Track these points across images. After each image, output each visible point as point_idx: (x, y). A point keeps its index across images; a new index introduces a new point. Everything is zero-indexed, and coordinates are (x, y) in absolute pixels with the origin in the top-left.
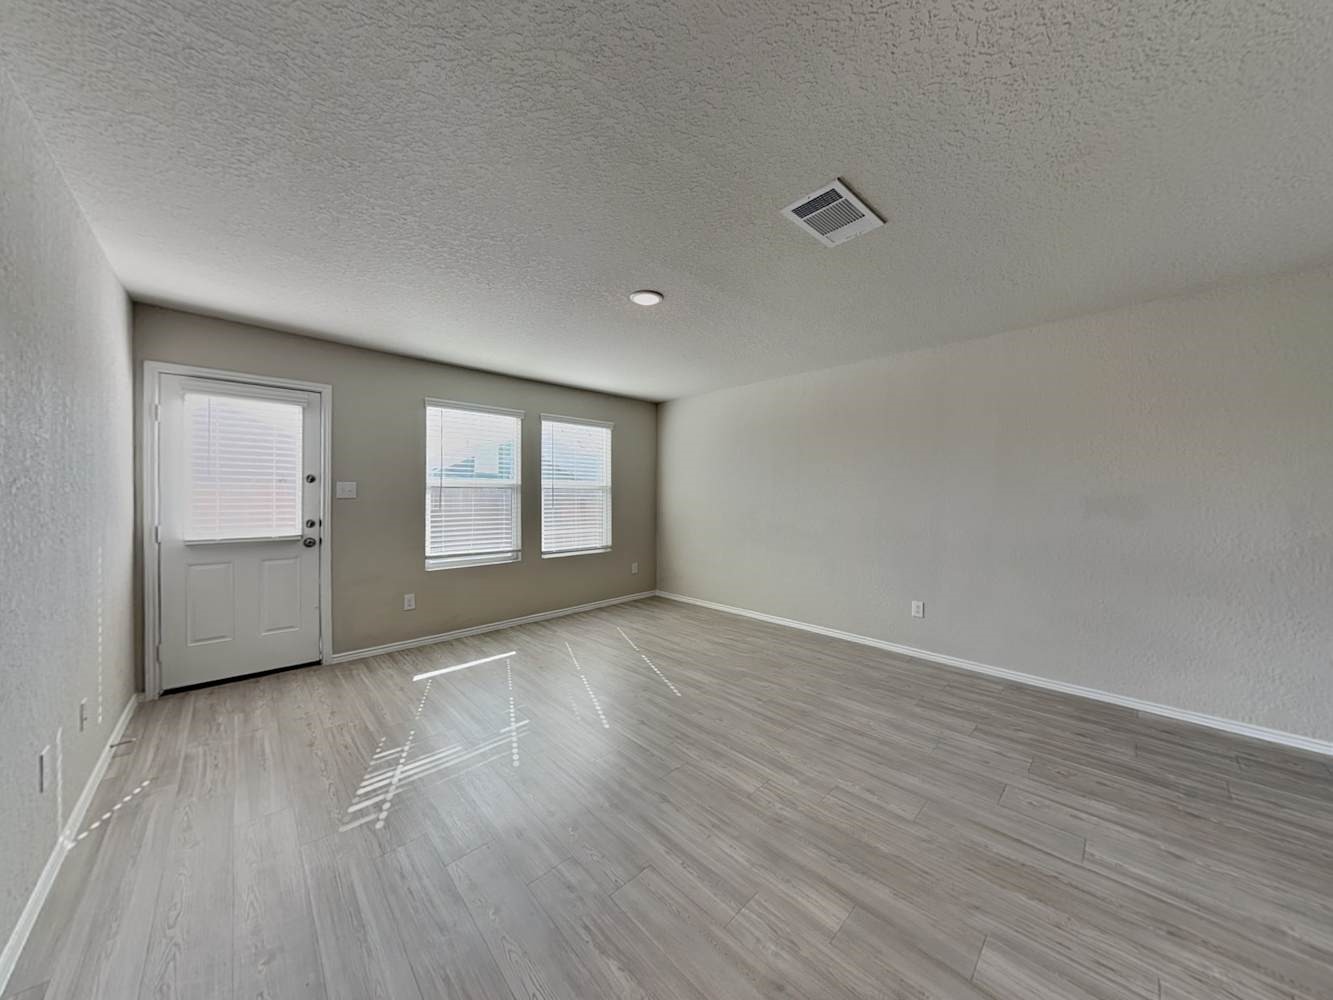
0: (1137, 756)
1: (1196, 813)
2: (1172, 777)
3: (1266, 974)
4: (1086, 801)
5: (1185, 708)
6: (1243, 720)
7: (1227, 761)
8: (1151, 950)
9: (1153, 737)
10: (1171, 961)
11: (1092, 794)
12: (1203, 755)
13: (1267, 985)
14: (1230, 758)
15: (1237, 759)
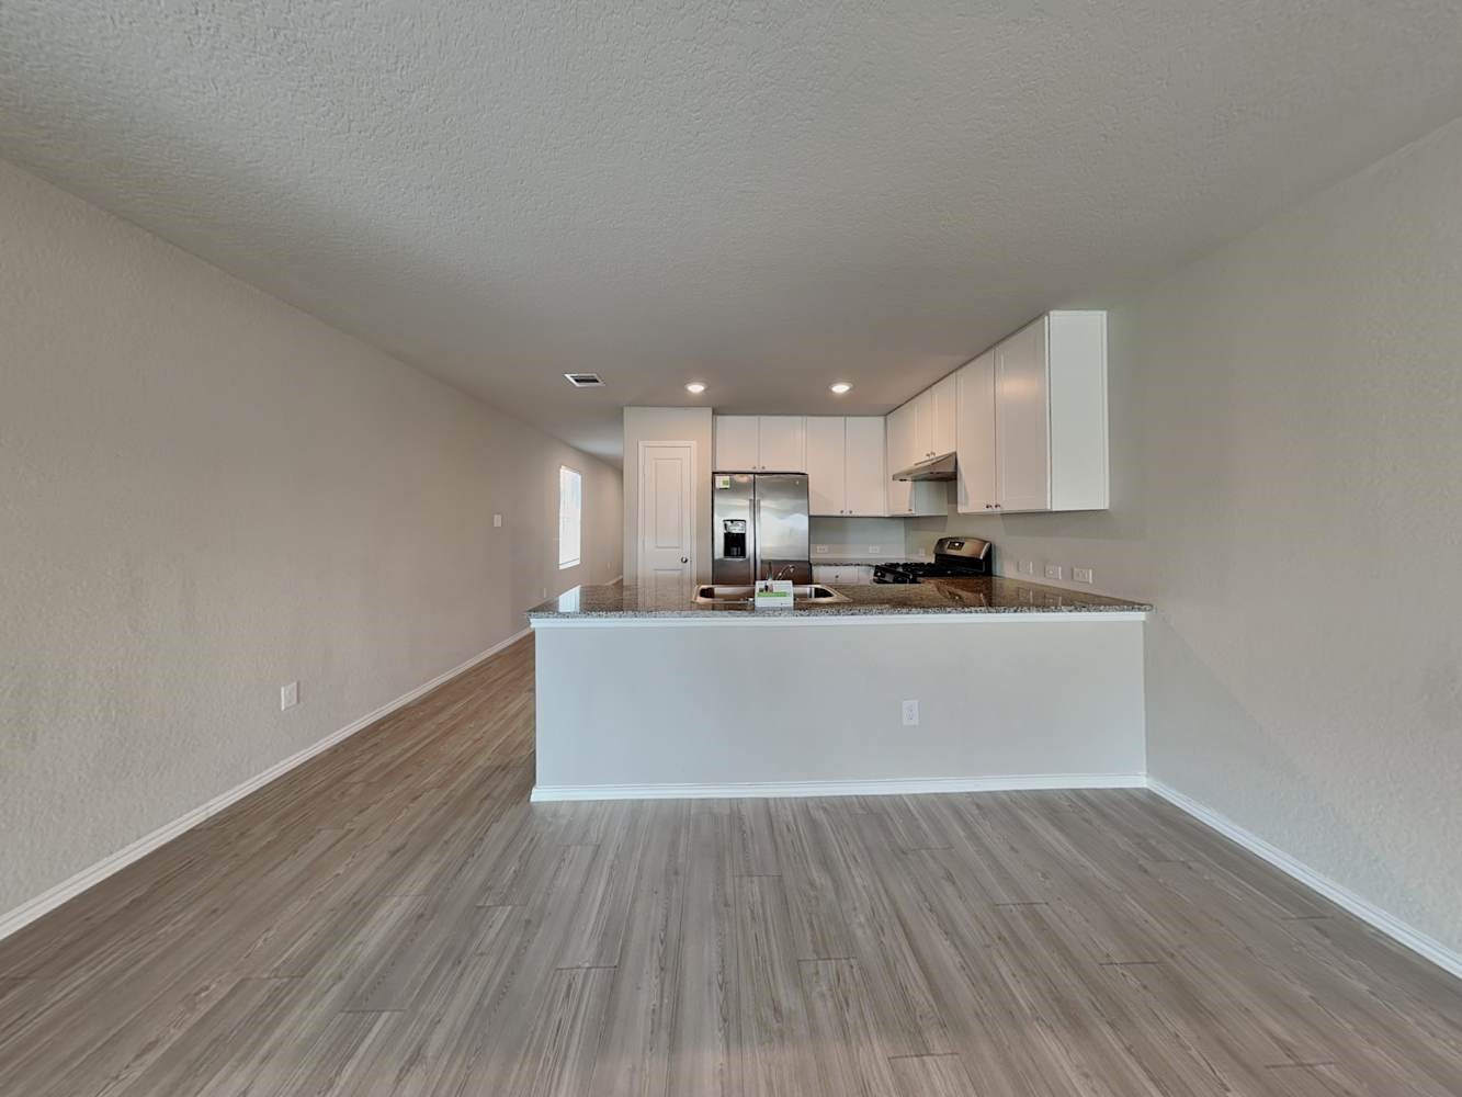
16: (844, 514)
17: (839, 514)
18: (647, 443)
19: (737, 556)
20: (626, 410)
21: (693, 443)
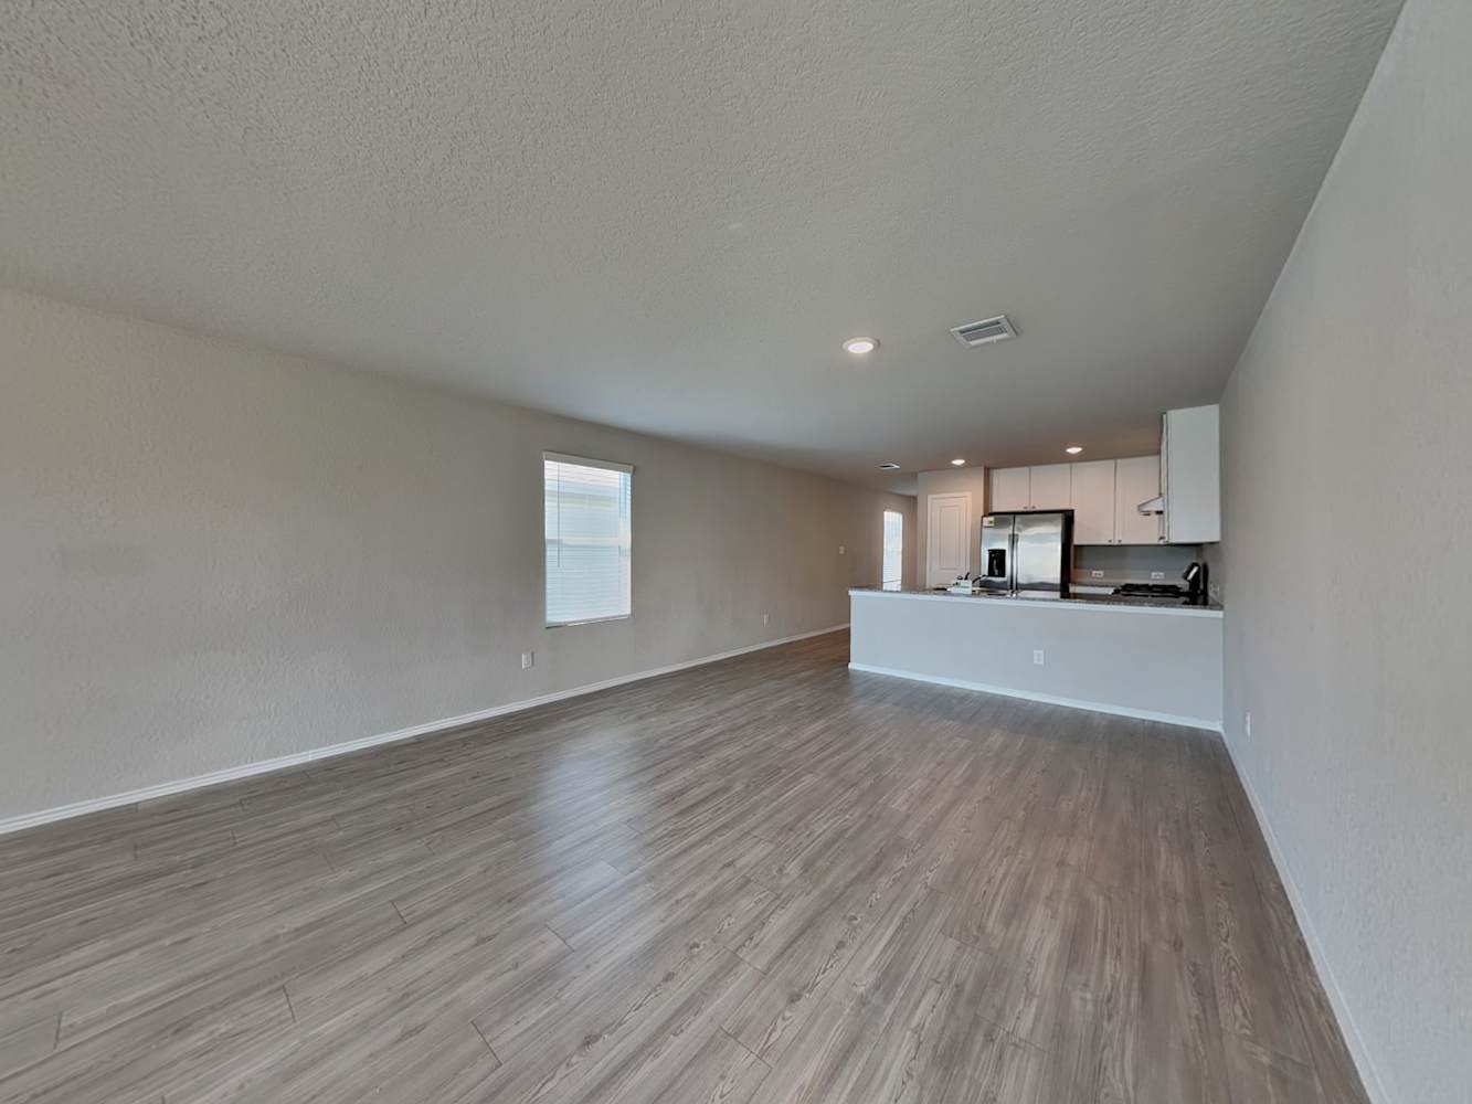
0: (136, 857)
1: (202, 881)
2: (178, 858)
3: (265, 986)
4: (62, 961)
5: (193, 774)
6: (246, 763)
7: (233, 809)
8: (154, 1073)
9: (158, 825)
10: (175, 1062)
11: (75, 943)
12: (211, 815)
13: (266, 995)
14: (234, 805)
15: (241, 804)
16: (1112, 543)
17: (1107, 543)
18: (935, 496)
19: (998, 576)
20: (920, 475)
21: (969, 494)
